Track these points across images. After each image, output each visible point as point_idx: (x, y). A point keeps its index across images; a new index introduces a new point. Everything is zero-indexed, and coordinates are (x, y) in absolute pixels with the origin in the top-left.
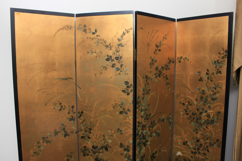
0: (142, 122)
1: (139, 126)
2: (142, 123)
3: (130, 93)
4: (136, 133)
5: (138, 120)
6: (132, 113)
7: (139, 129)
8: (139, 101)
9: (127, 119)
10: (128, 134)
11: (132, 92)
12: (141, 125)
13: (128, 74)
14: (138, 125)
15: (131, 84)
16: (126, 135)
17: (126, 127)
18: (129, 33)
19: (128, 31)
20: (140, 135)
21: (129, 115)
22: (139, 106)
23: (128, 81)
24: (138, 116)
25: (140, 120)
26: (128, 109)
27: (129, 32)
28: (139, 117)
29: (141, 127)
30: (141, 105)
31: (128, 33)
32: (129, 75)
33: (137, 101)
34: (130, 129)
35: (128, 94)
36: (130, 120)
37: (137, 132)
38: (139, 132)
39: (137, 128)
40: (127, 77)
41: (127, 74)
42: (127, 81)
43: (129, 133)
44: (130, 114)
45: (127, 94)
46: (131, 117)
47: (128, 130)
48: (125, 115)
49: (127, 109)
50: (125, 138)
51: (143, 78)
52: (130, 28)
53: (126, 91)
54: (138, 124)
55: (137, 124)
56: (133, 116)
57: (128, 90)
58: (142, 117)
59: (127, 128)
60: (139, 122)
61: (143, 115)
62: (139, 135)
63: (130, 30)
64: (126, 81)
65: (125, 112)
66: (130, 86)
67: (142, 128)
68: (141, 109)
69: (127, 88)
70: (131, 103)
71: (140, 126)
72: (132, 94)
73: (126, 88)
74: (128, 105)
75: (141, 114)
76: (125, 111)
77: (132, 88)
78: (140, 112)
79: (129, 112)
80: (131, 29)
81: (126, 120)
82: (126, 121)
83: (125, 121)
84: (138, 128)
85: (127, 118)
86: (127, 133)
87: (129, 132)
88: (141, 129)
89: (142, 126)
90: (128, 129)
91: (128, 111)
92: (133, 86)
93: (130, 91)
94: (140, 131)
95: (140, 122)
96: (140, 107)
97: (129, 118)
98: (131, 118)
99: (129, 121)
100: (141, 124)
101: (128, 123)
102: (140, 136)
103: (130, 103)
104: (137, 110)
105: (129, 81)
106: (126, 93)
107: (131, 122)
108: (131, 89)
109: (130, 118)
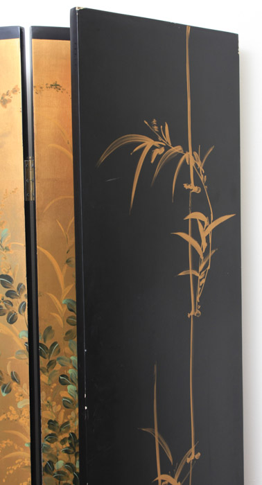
0: (68, 423)
1: (52, 438)
2: (69, 427)
3: (19, 315)
4: (43, 465)
5: (46, 415)
6: (25, 389)
7: (55, 451)
8: (49, 347)
9: (11, 411)
10: (15, 467)
11: (24, 310)
12: (67, 435)
13: (10, 248)
14: (50, 432)
15: (20, 285)
16: (9, 470)
17: (8, 441)
18: (8, 105)
19: (7, 97)
20: (58, 472)
21: (16, 395)
22: (51, 364)
23: (10, 274)
24: (49, 399)
25: (57, 414)
26: (12, 373)
27: (10, 101)
28: (54, 403)
29: (63, 441)
30: (61, 361)
31: (6, 107)
32: (12, 252)
33: (43, 346)
34: (22, 449)
35: (12, 320)
36: (21, 412)
37: (45, 458)
38: (57, 460)
39: (44, 443)
40: (5, 258)
41: (7, 249)
42: (8, 272)
43: (19, 463)
44: (20, 390)
45: (8, 319)
46: (25, 403)
47: (16, 451)
48: (4, 395)
49: (10, 374)
50: (4, 481)
51: (68, 262)
52: (11, 89)
53: (5, 308)
54: (49, 428)
55: (45, 430)
56: (28, 400)
57: (11, 304)
58: (66, 405)
59: (11, 443)
60: (55, 422)
61: (71, 398)
62: (55, 472)
63: (12, 95)
64: (4, 273)
65: (5, 386)
66: (18, 289)
67: (68, 445)
68: (62, 376)
69: (9, 299)
70: (22, 351)
71: (61, 438)
72: (23, 318)
73: (6, 298)
74: (14, 358)
75: (63, 394)
76: (5, 383)
77: (23, 298)
78: (55, 385)
79: (15, 384)
80: (15, 91)
81: (9, 413)
82: (9, 418)
83: (4, 416)
84: (49, 446)
85: (11, 408)
86: (11, 462)
87: (17, 458)
88: (66, 451)
89: (70, 438)
90: (16, 447)
91: (14, 379)
92: (26, 292)
93: (16, 308)
94: (59, 457)
95: (60, 422)
96: (58, 367)
97: (16, 408)
98: (25, 406)
99: (16, 417)
100: (65, 432)
101: (16, 425)
102: (59, 478)
103: (19, 351)
104: (44, 378)
105: (14, 275)
106: (6, 316)
107: (25, 422)
108: (20, 303)
109: (20, 406)
